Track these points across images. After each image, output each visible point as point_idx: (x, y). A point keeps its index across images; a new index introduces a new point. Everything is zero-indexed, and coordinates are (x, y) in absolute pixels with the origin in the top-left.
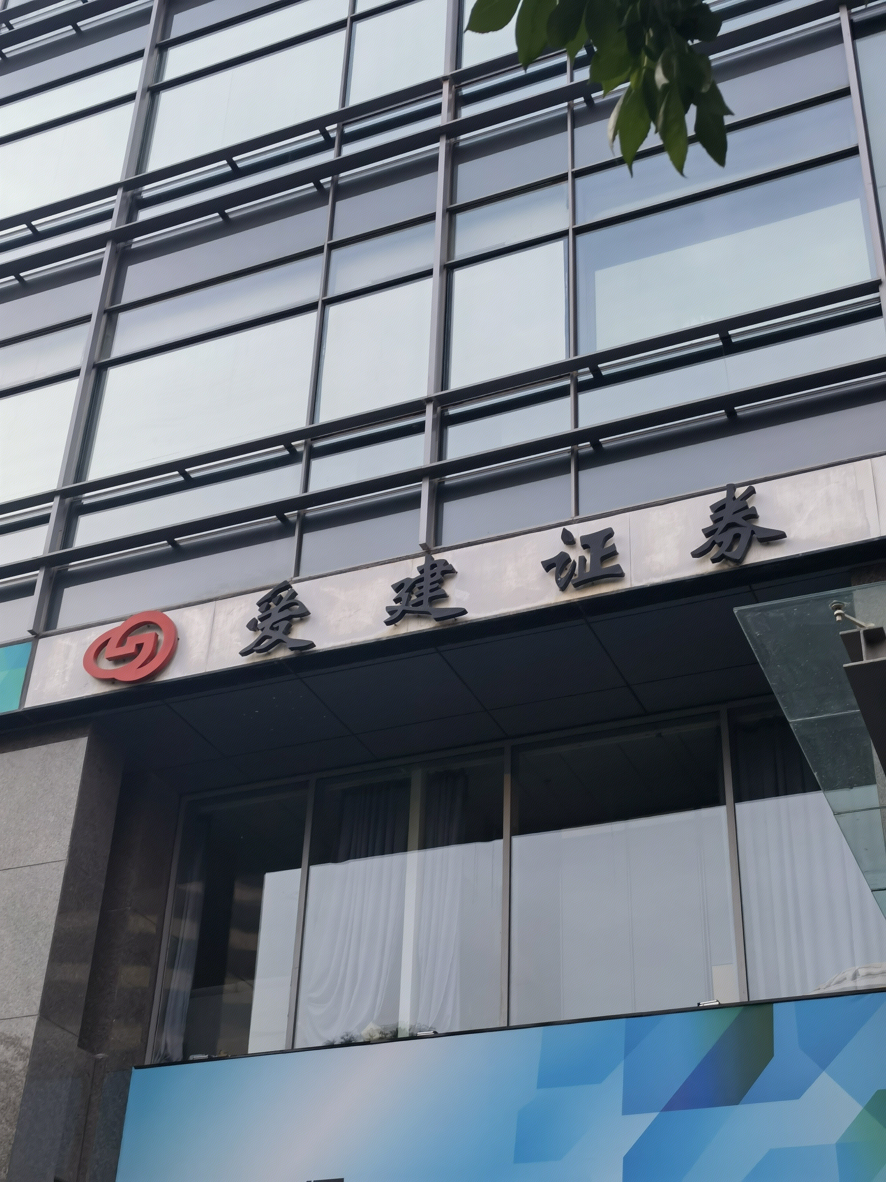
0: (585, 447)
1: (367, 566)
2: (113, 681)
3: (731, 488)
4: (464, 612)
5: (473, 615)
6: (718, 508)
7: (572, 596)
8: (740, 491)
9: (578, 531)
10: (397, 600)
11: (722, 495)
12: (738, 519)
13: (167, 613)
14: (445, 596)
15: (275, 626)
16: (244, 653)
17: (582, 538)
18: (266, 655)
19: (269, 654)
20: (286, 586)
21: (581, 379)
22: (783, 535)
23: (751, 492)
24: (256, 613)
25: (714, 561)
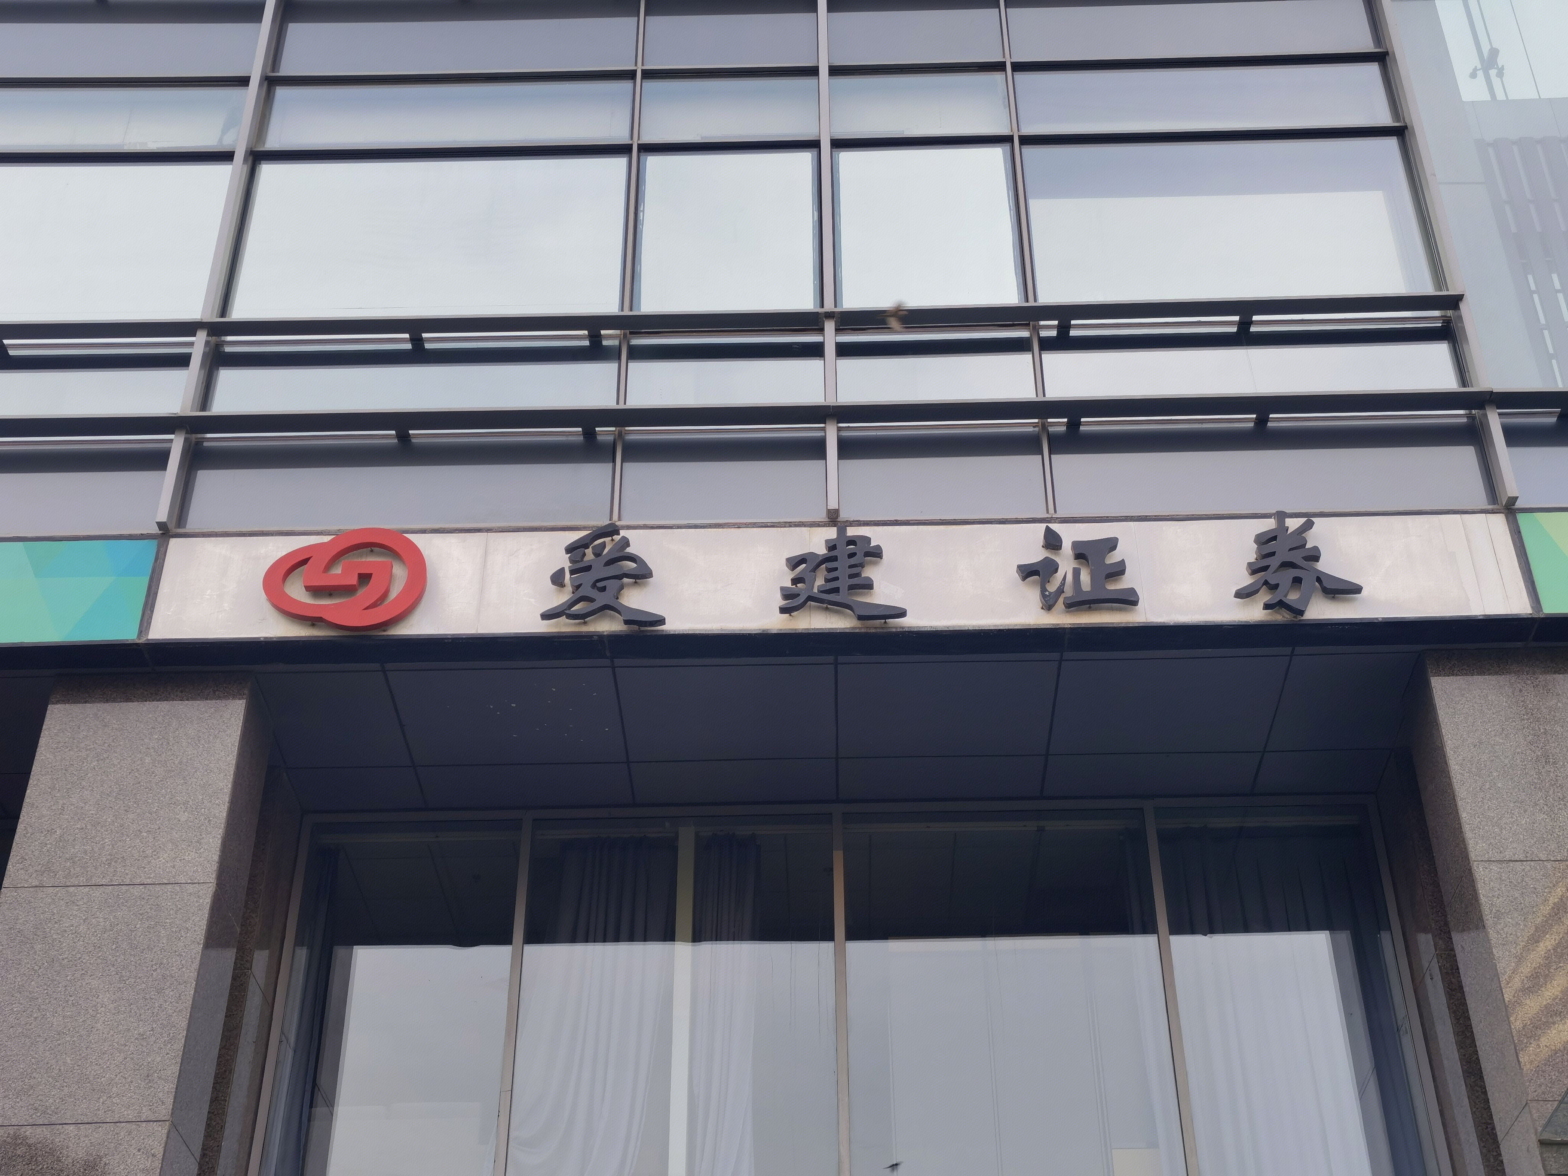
0: (1058, 424)
1: (739, 526)
2: (314, 621)
3: (1281, 516)
4: (902, 613)
5: (913, 621)
6: (1265, 540)
7: (1059, 618)
8: (1293, 524)
9: (1069, 534)
10: (795, 581)
11: (1270, 524)
12: (1296, 557)
13: (410, 536)
14: (868, 586)
15: (599, 585)
16: (546, 616)
17: (1076, 545)
18: (579, 624)
19: (585, 623)
20: (611, 531)
21: (1044, 333)
22: (1357, 589)
23: (1309, 525)
24: (563, 561)
25: (1267, 607)
